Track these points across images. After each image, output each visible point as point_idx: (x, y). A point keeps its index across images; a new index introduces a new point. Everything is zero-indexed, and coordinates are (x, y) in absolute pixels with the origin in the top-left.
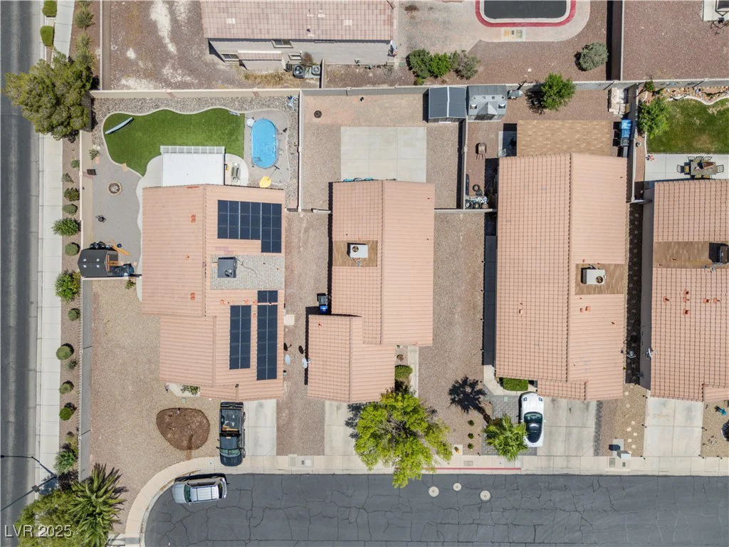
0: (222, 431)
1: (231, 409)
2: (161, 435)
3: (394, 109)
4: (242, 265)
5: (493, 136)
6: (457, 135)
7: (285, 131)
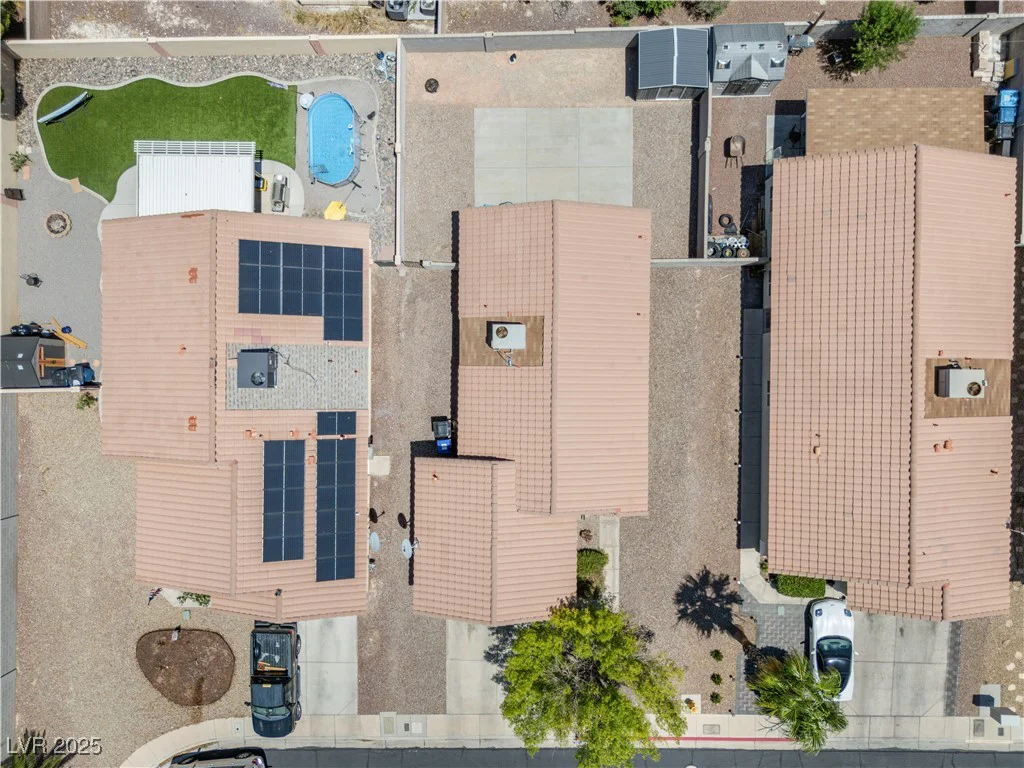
0: (256, 672)
1: (273, 632)
2: (145, 680)
3: (573, 76)
4: (288, 363)
5: (756, 124)
6: (690, 123)
7: (371, 117)
